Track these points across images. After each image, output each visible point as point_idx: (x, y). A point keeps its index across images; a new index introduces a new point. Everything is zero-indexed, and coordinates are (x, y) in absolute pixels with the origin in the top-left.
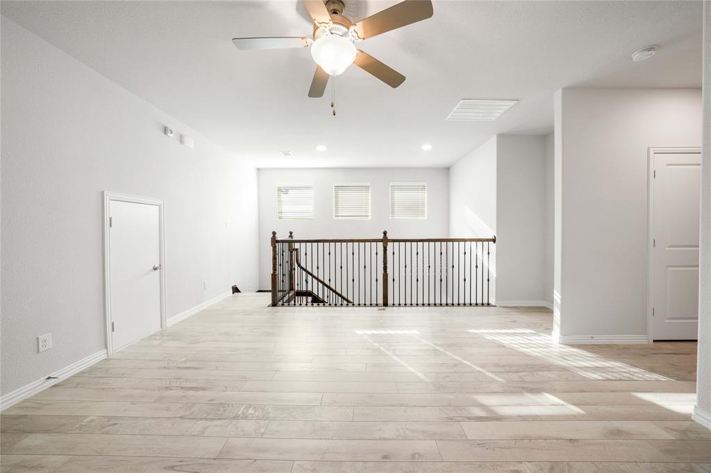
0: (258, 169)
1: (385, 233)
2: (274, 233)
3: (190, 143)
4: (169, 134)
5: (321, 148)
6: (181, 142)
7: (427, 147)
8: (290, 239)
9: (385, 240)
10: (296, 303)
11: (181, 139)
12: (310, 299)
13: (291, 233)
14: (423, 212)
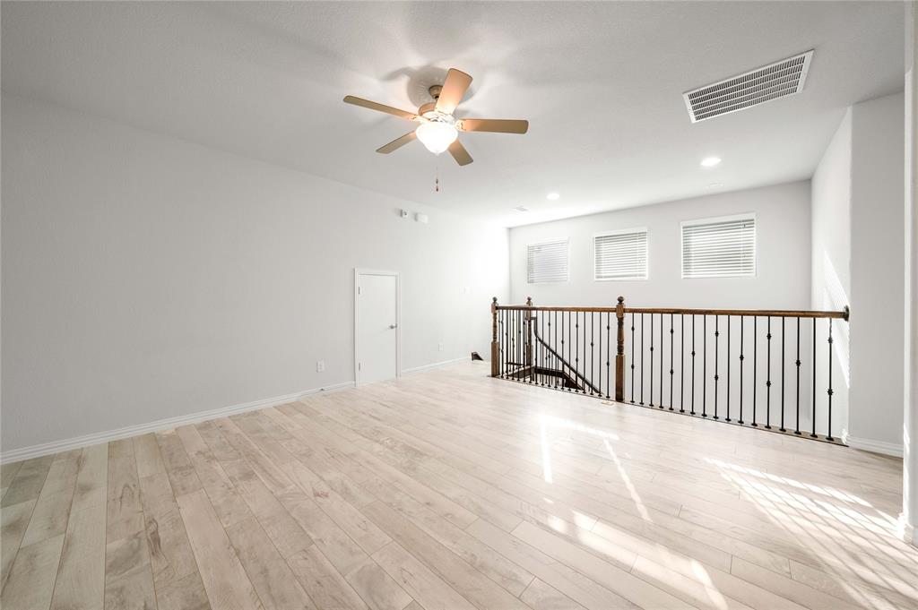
0: (510, 229)
1: (621, 300)
2: (495, 300)
3: (424, 219)
4: (404, 216)
5: (553, 196)
6: (416, 219)
7: (711, 162)
8: (527, 306)
9: (620, 310)
10: (538, 382)
11: (416, 217)
12: (560, 380)
13: (529, 299)
14: (747, 265)
